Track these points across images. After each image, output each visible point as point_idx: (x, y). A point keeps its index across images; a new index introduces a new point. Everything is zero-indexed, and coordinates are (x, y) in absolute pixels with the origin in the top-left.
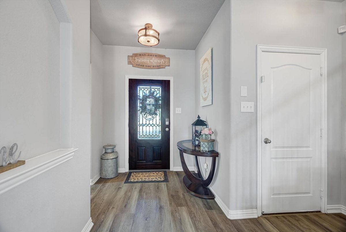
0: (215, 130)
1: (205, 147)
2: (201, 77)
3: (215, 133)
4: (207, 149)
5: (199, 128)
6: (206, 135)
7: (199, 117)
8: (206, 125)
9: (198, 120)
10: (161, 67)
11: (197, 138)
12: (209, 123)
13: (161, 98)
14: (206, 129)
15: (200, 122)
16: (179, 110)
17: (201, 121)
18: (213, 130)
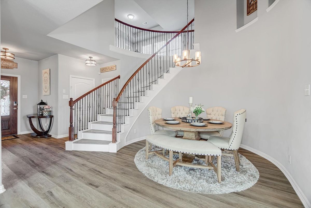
0: (52, 107)
1: (46, 114)
2: (43, 80)
3: (52, 108)
4: (47, 115)
5: (42, 106)
6: (46, 109)
7: (42, 100)
8: (46, 105)
9: (41, 102)
10: (10, 68)
11: (40, 111)
12: (48, 103)
13: (9, 88)
14: (46, 106)
15: (42, 103)
16: (25, 97)
17: (44, 102)
18: (50, 106)
